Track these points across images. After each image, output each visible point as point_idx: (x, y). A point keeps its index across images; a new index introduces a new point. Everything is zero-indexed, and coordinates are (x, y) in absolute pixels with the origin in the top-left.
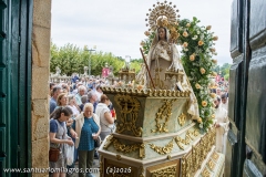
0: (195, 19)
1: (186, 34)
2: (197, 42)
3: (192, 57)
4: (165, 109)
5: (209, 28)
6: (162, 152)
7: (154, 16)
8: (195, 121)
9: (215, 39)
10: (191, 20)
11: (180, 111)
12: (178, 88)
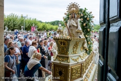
0: (85, 9)
1: (82, 15)
2: (86, 18)
3: (84, 24)
4: (76, 45)
5: (91, 13)
6: (76, 60)
7: (70, 8)
8: (86, 50)
9: (93, 17)
10: (84, 9)
11: (81, 46)
12: (80, 37)
